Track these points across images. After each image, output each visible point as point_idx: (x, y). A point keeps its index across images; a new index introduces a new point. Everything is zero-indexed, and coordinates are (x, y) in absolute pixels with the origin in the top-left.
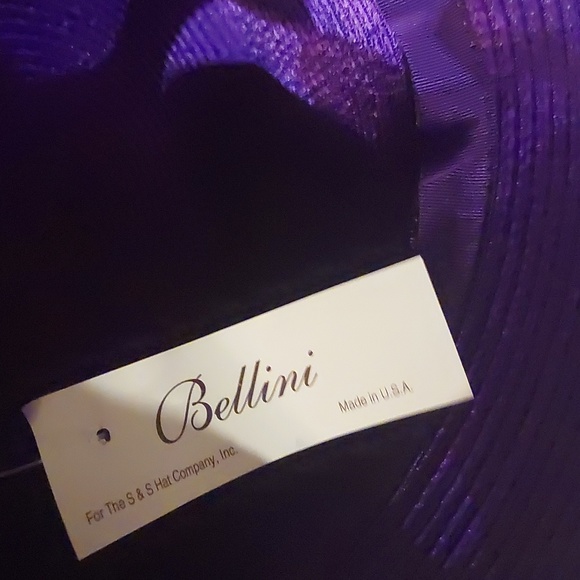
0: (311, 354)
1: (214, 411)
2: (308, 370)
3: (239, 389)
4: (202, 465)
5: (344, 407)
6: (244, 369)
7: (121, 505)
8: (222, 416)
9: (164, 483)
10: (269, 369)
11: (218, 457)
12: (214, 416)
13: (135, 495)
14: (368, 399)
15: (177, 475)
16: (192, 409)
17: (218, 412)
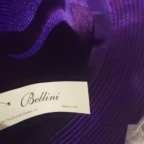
0: (59, 93)
1: (34, 100)
2: (57, 96)
3: (41, 96)
4: (29, 112)
5: (63, 106)
6: (43, 92)
7: (10, 120)
8: (36, 102)
9: (20, 115)
10: (49, 94)
11: (33, 111)
12: (34, 101)
13: (13, 118)
14: (68, 107)
15: (23, 114)
16: (30, 99)
17: (35, 101)
